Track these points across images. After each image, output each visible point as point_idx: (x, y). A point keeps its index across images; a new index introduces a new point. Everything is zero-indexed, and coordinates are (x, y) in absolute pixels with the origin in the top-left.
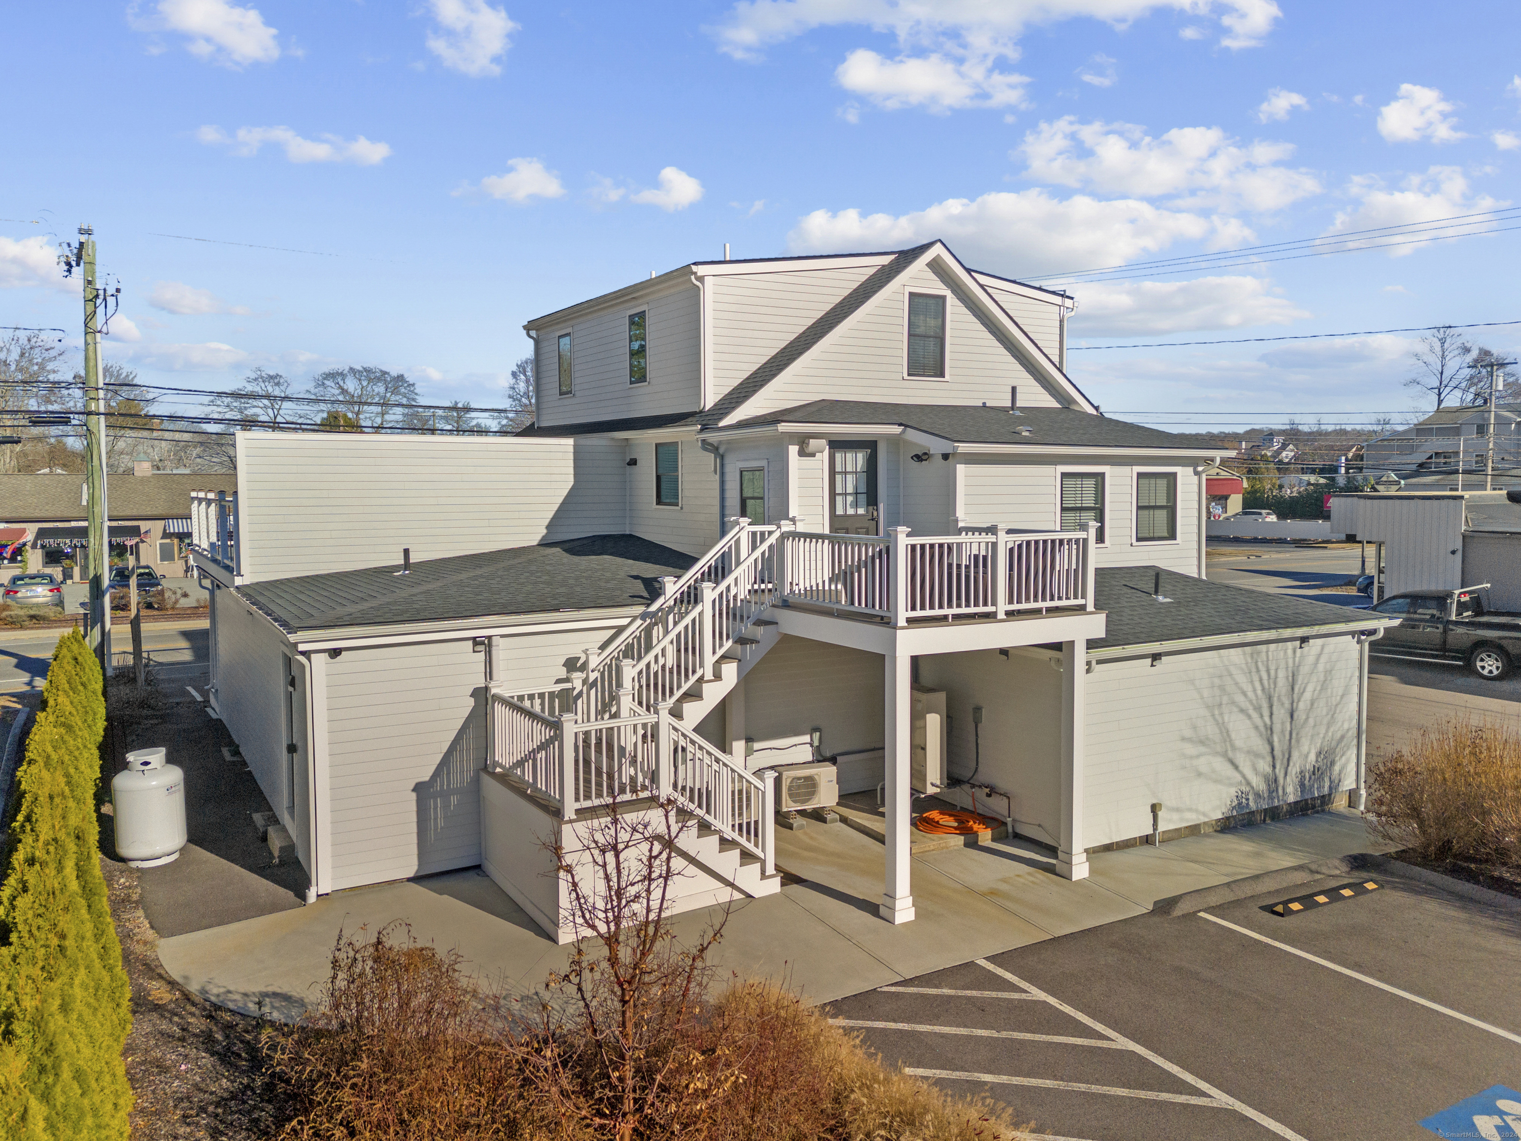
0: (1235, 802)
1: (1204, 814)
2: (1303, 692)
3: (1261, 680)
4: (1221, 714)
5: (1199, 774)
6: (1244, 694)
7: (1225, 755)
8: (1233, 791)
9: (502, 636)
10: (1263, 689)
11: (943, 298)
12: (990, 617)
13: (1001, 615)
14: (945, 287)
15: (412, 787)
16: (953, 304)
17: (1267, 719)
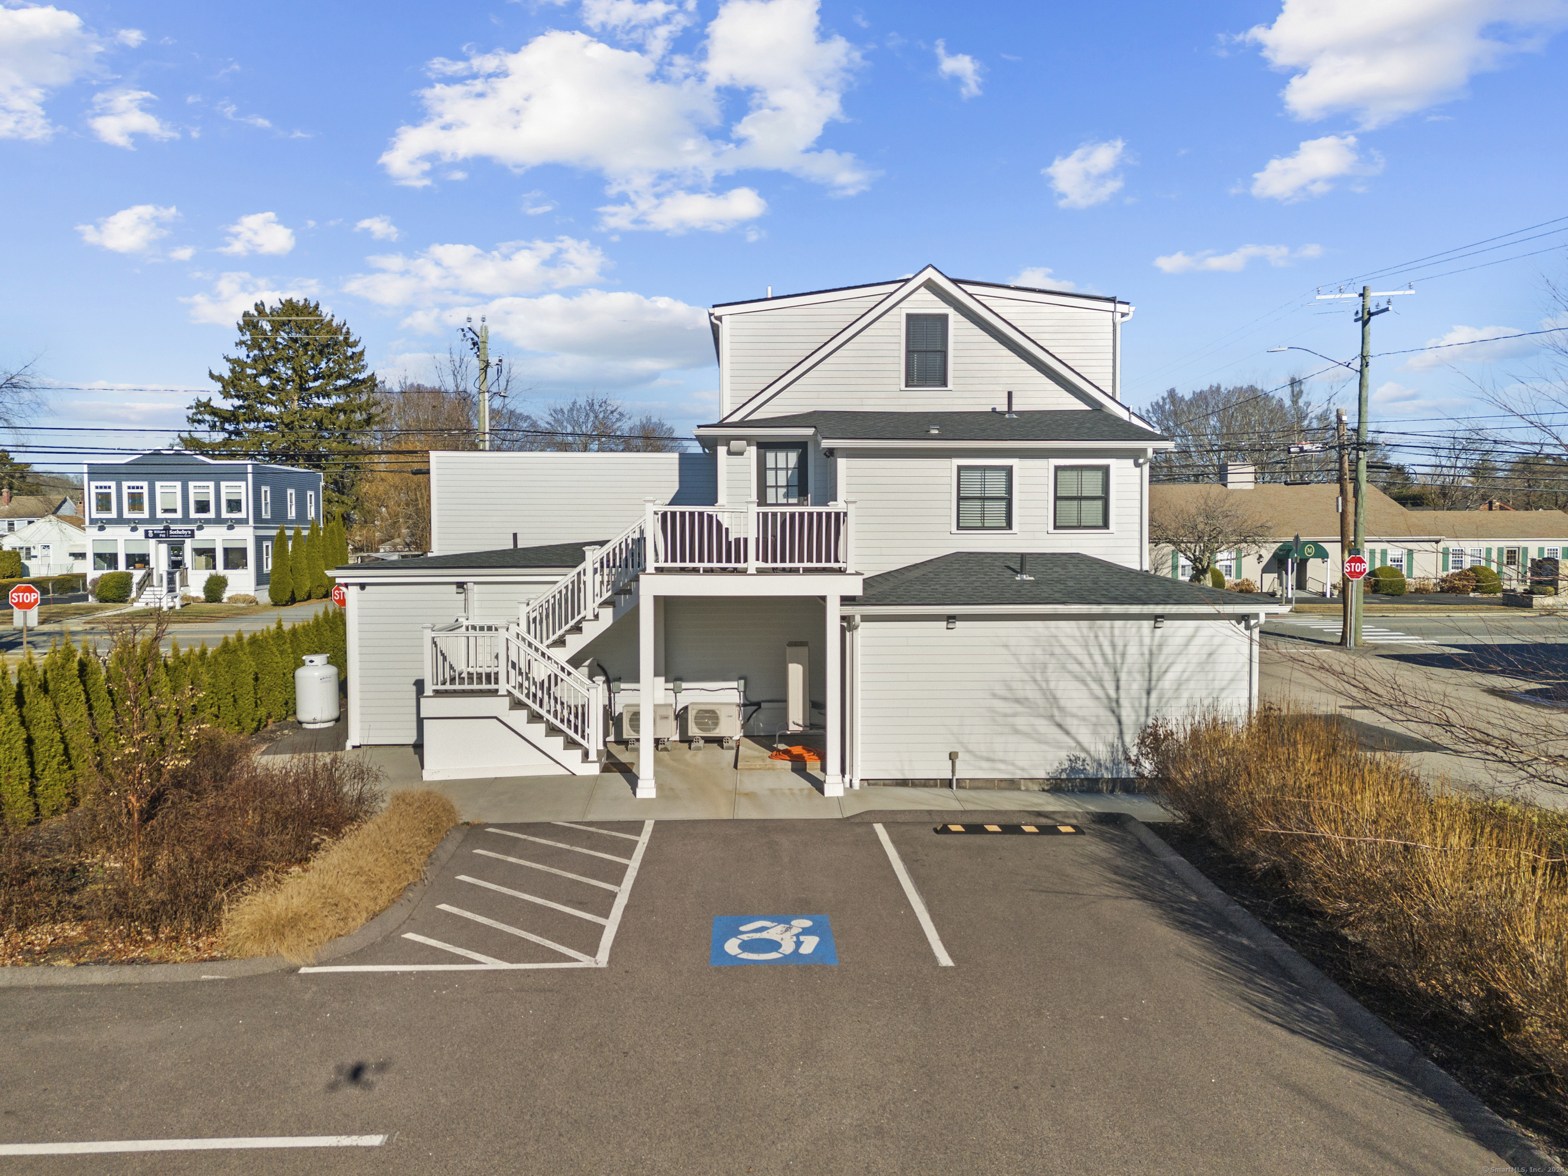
0: (1066, 765)
1: (1023, 769)
2: (1166, 672)
3: (1103, 655)
4: (1047, 681)
5: (1016, 732)
6: (1080, 664)
7: (1052, 717)
8: (1063, 754)
9: (475, 583)
10: (1106, 662)
11: (944, 318)
12: (744, 572)
13: (752, 570)
14: (947, 306)
15: (413, 681)
16: (956, 321)
17: (1113, 694)
